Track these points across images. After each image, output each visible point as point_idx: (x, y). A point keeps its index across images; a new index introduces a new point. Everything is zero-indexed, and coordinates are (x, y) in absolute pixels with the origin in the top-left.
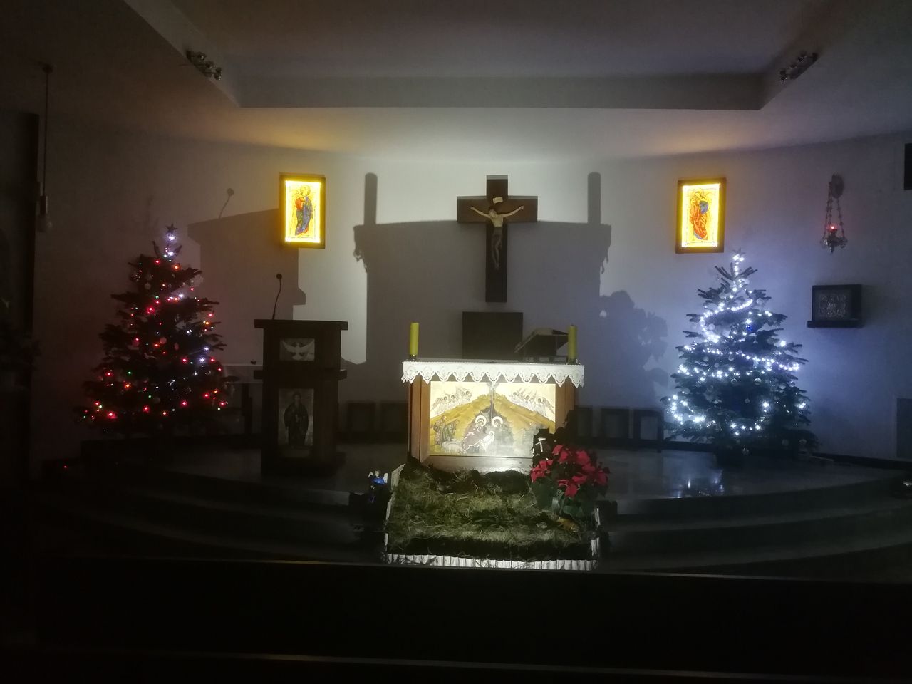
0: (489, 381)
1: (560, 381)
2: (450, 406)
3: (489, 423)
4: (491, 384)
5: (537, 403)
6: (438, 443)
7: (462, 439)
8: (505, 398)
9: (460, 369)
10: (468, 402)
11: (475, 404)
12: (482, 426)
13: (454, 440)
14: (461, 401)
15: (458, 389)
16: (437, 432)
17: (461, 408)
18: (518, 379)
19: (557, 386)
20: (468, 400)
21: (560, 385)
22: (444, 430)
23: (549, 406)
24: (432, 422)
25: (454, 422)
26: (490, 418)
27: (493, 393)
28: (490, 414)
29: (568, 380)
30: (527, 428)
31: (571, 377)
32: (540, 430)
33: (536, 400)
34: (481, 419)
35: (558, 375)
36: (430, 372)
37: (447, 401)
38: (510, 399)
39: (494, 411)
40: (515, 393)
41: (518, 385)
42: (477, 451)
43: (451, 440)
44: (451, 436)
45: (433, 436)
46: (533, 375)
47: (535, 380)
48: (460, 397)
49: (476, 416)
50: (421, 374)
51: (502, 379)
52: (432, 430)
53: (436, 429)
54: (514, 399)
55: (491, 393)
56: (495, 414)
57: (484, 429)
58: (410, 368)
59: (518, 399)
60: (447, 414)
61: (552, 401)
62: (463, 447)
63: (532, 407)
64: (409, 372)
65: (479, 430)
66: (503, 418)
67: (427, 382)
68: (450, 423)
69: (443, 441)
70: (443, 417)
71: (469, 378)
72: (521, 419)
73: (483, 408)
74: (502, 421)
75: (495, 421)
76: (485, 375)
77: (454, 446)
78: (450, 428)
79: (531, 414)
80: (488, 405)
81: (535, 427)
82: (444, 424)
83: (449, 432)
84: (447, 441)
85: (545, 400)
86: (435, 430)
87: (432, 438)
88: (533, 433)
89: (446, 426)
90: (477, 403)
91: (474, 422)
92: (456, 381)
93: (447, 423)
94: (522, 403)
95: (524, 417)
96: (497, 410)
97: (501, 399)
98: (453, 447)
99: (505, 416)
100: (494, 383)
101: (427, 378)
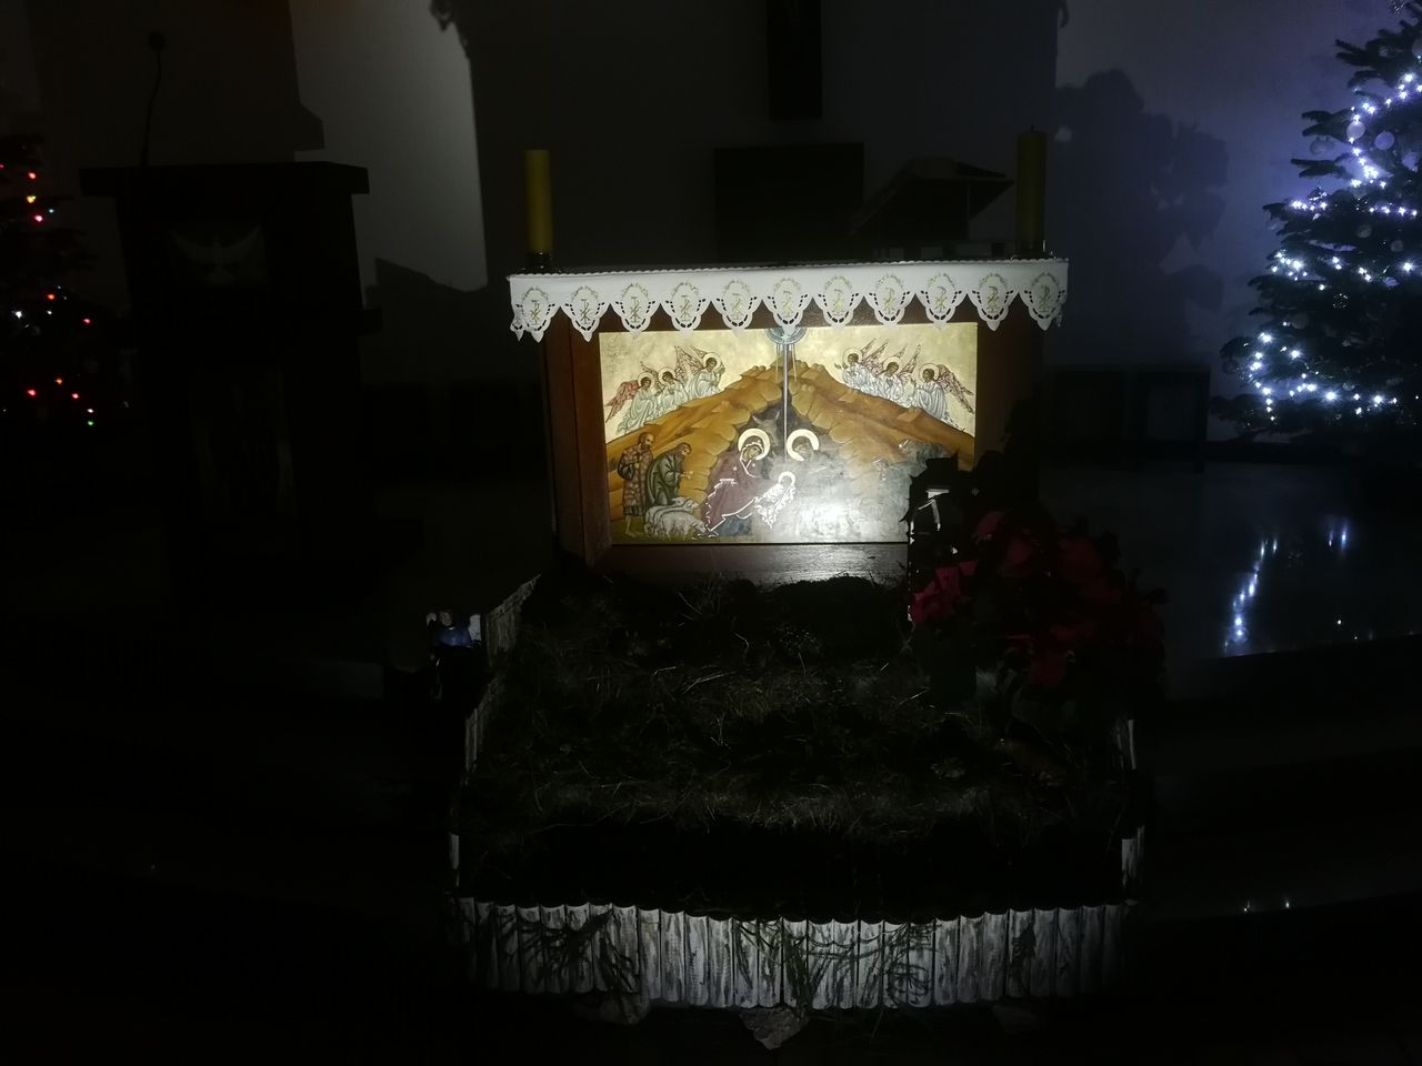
0: (776, 326)
1: (991, 310)
2: (661, 404)
3: (778, 449)
4: (782, 332)
5: (921, 383)
6: (634, 511)
7: (702, 497)
8: (822, 372)
9: (683, 290)
10: (713, 391)
11: (735, 397)
12: (759, 458)
13: (680, 500)
14: (694, 389)
15: (682, 354)
16: (629, 480)
17: (695, 409)
18: (864, 314)
19: (983, 327)
20: (714, 384)
21: (993, 325)
22: (647, 473)
23: (958, 390)
24: (612, 453)
25: (676, 452)
26: (781, 434)
27: (788, 361)
28: (779, 424)
29: (1017, 307)
30: (891, 457)
31: (1025, 299)
32: (929, 462)
33: (917, 374)
34: (754, 438)
35: (986, 293)
36: (593, 306)
37: (653, 390)
38: (838, 375)
39: (792, 414)
40: (854, 358)
41: (863, 331)
42: (746, 528)
43: (670, 503)
44: (671, 490)
45: (617, 493)
46: (909, 299)
47: (915, 312)
48: (690, 375)
49: (740, 431)
50: (567, 311)
51: (813, 316)
52: (613, 477)
53: (626, 473)
54: (852, 373)
55: (780, 359)
56: (796, 421)
57: (765, 469)
58: (534, 295)
59: (862, 373)
60: (653, 429)
61: (966, 375)
62: (705, 520)
63: (906, 394)
64: (528, 307)
65: (750, 469)
66: (819, 432)
67: (588, 337)
68: (664, 455)
69: (649, 505)
70: (642, 437)
71: (712, 320)
72: (873, 432)
73: (759, 406)
74: (815, 443)
75: (796, 442)
76: (762, 306)
77: (680, 518)
78: (665, 469)
79: (901, 417)
80: (774, 397)
81: (914, 453)
82: (646, 459)
83: (663, 482)
84: (658, 503)
85: (945, 374)
86: (620, 473)
87: (615, 497)
88: (907, 471)
89: (652, 462)
90: (740, 390)
91: (733, 447)
92: (673, 328)
93: (656, 454)
94: (873, 385)
95: (880, 427)
96: (802, 409)
97: (812, 377)
98: (678, 519)
99: (826, 426)
100: (789, 329)
101: (584, 323)
